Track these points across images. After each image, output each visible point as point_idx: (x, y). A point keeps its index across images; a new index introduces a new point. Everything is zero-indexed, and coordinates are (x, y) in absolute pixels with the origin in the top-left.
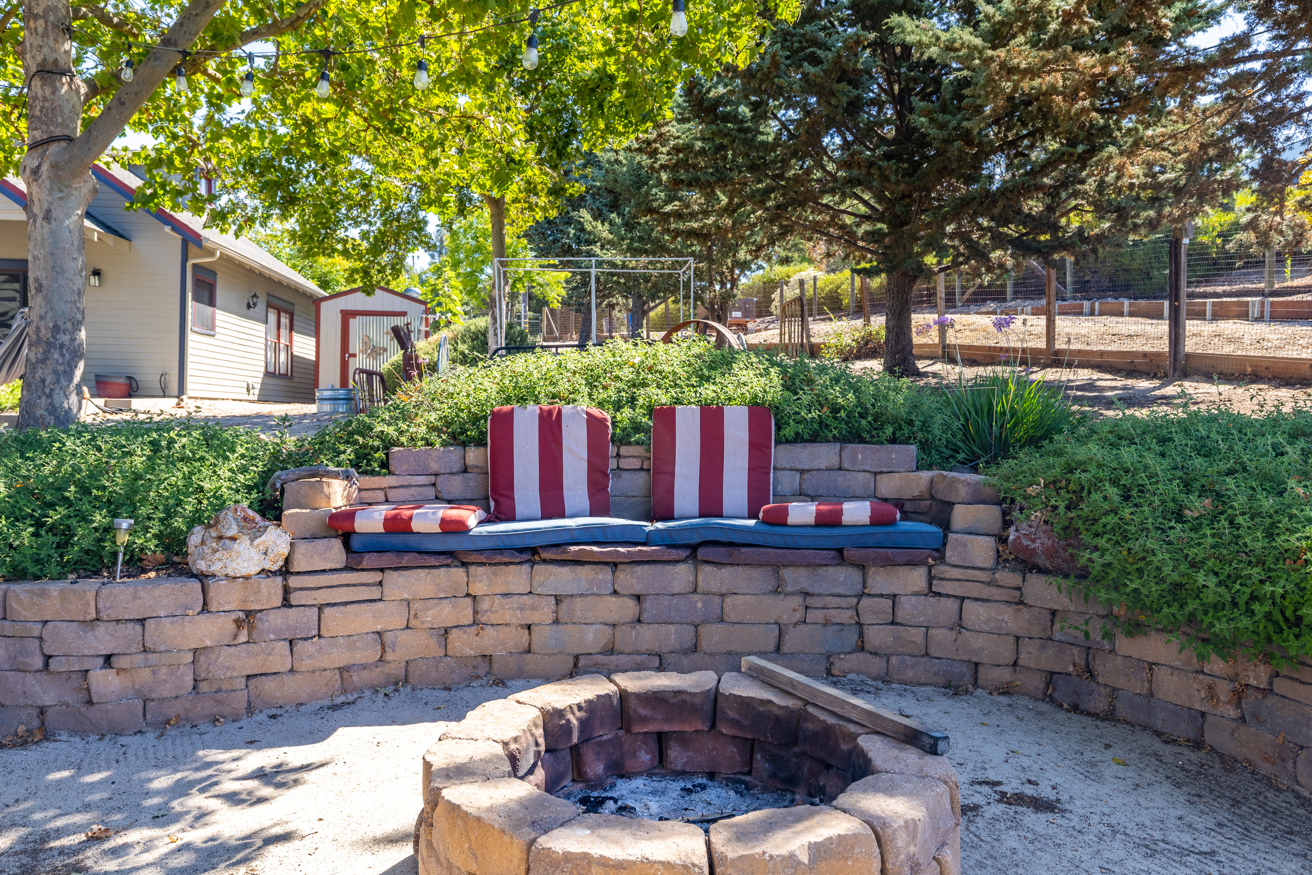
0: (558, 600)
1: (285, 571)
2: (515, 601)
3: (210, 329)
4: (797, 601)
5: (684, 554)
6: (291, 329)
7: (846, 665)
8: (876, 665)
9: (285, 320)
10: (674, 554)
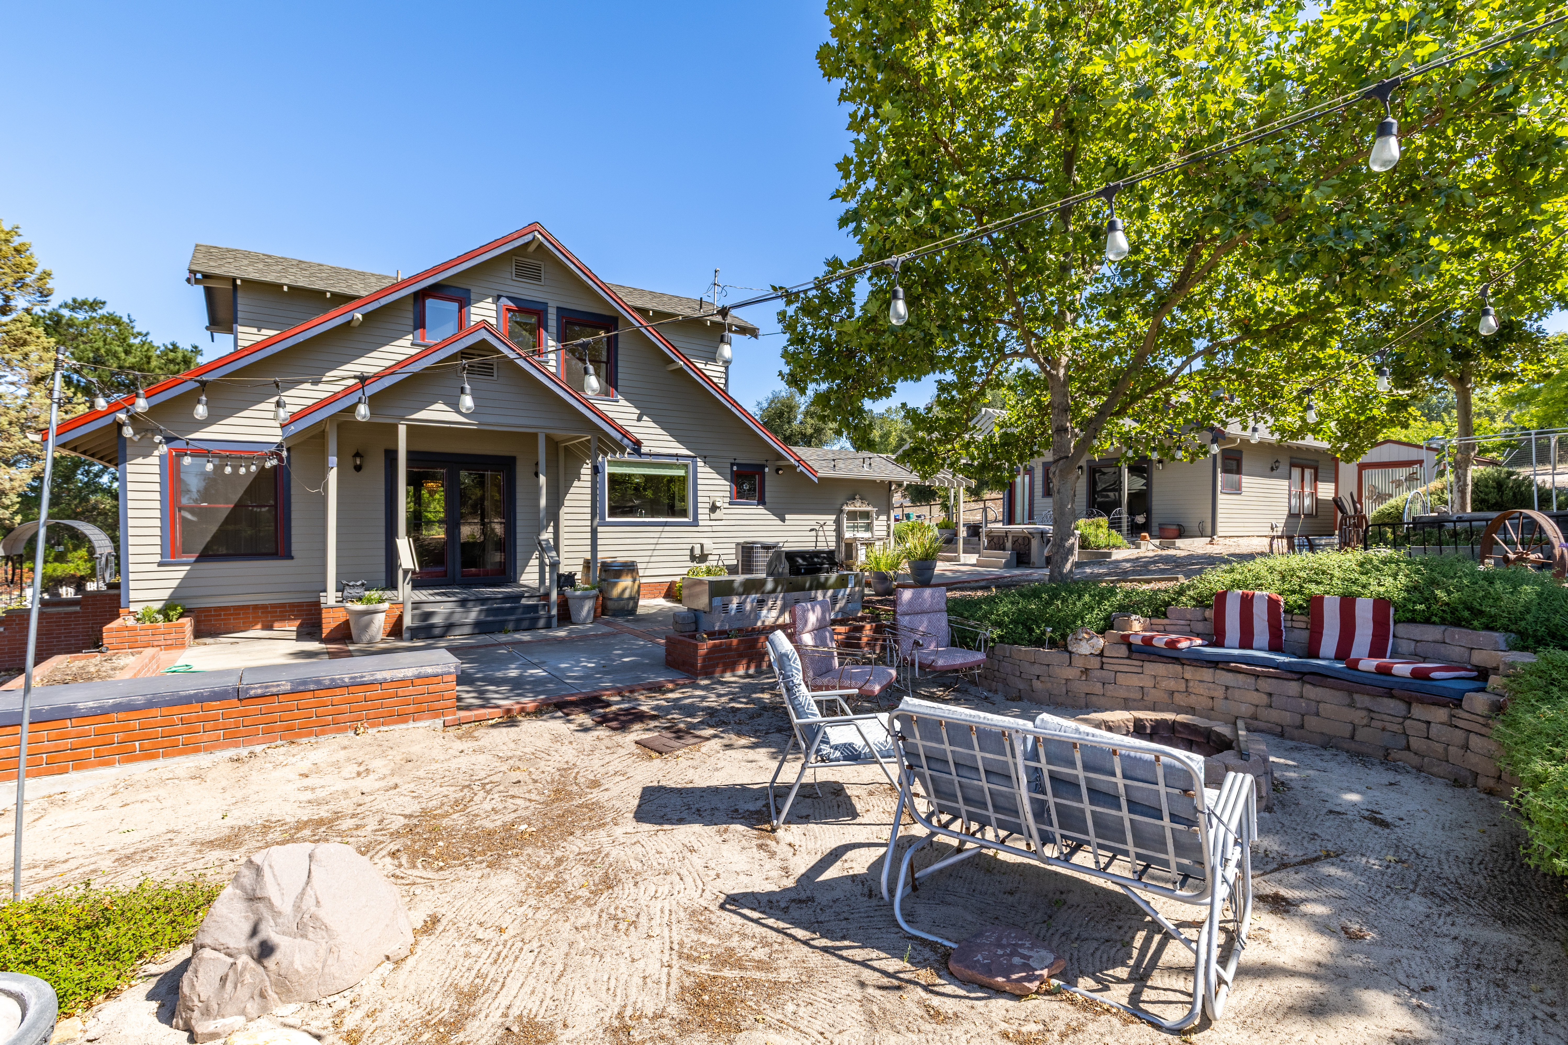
0: (1227, 688)
1: (1101, 654)
2: (1205, 685)
3: (1237, 489)
4: (1364, 713)
5: (1295, 676)
6: (1316, 480)
7: (1397, 756)
8: (1416, 760)
9: (1308, 473)
10: (1289, 675)
